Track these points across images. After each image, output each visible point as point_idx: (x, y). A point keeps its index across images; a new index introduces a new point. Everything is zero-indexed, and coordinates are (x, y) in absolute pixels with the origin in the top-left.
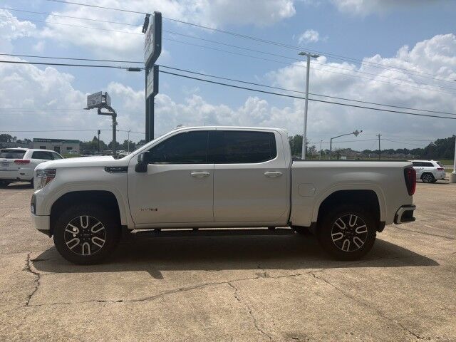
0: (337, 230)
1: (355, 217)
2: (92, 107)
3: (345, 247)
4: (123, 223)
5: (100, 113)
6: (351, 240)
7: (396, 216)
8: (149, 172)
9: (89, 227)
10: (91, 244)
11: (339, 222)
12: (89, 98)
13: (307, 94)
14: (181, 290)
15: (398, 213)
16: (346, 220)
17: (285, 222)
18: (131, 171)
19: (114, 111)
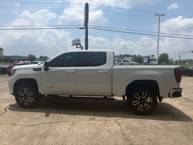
0: (135, 99)
1: (145, 94)
2: (74, 45)
3: (140, 108)
4: (40, 92)
5: (77, 47)
6: (143, 105)
7: (169, 94)
8: (49, 71)
9: (27, 93)
10: (28, 100)
11: (137, 96)
12: (73, 41)
13: (159, 33)
14: (50, 123)
15: (170, 93)
16: (141, 95)
17: (110, 95)
18: (43, 70)
19: (82, 46)
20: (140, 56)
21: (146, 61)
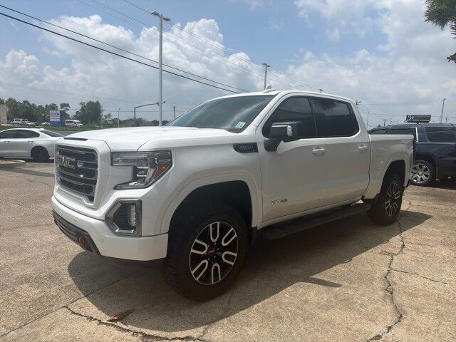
0: (388, 198)
1: (395, 185)
3: (390, 213)
4: (253, 225)
6: (393, 205)
11: (389, 191)
16: (392, 188)
20: (29, 104)
21: (55, 118)
